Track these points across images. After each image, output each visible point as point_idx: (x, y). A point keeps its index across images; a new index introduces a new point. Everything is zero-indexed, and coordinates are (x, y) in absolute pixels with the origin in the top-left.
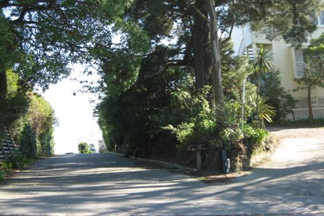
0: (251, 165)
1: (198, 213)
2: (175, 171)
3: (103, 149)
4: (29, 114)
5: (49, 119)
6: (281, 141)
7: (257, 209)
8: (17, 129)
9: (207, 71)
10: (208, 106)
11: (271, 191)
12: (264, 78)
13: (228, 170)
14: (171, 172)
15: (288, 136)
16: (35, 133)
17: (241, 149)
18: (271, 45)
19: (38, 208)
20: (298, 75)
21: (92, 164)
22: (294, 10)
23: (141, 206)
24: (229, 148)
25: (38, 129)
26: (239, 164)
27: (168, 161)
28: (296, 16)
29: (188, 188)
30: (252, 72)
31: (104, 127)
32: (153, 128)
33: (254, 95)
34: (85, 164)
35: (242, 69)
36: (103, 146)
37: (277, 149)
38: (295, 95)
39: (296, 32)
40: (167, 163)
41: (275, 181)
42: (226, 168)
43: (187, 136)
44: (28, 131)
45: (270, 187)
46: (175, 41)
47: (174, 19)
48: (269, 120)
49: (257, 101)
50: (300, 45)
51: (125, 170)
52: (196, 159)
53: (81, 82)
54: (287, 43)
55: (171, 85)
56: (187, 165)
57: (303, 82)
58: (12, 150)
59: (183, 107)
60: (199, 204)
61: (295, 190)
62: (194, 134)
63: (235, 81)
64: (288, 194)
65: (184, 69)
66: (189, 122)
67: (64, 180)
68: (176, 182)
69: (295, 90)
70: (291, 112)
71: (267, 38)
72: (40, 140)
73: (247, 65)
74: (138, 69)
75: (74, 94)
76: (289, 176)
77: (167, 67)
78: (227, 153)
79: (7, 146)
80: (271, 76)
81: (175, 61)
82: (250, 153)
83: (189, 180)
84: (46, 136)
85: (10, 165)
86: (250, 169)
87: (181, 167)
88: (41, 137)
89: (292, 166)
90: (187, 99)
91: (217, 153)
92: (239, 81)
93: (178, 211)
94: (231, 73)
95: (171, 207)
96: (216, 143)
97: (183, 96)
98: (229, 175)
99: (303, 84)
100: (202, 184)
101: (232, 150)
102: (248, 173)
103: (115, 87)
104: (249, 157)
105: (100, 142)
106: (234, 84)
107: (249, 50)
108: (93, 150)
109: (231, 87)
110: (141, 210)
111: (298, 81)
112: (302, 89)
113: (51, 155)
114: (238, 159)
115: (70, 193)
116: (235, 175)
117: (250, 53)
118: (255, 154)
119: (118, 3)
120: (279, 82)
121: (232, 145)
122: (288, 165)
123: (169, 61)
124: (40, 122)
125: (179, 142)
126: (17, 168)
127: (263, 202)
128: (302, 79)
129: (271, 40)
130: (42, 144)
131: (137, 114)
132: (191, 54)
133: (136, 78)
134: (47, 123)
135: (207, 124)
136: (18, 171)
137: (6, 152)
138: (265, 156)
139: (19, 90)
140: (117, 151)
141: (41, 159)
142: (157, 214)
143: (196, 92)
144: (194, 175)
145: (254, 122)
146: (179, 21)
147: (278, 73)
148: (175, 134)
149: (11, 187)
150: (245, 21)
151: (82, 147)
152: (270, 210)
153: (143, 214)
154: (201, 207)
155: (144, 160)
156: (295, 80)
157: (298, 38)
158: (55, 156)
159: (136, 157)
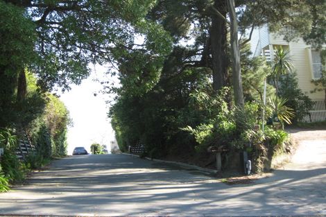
0: (272, 167)
1: (226, 214)
2: (194, 172)
3: (116, 150)
4: (45, 114)
5: (63, 119)
6: (300, 143)
7: (284, 211)
8: (34, 129)
9: (224, 71)
10: (226, 107)
11: (295, 193)
12: (280, 80)
13: (249, 172)
14: (191, 173)
15: (307, 138)
16: (50, 133)
17: (262, 151)
18: (287, 46)
19: (65, 208)
20: (315, 77)
21: (110, 165)
22: (314, 11)
23: (168, 207)
24: (250, 150)
25: (53, 130)
26: (260, 166)
27: (187, 162)
28: (316, 17)
29: (211, 190)
30: (269, 74)
31: (118, 128)
32: (170, 129)
33: (273, 97)
34: (103, 165)
35: (260, 70)
36: (115, 147)
37: (297, 151)
38: (312, 97)
39: (316, 33)
40: (185, 165)
41: (298, 183)
42: (247, 169)
43: (206, 138)
44: (44, 132)
45: (293, 188)
46: (192, 42)
47: (191, 20)
48: (288, 121)
49: (276, 103)
50: (320, 47)
51: (144, 171)
52: (216, 160)
53: (102, 83)
54: (307, 44)
55: (187, 86)
56: (207, 166)
57: (320, 84)
58: (30, 150)
59: (201, 108)
60: (225, 205)
61: (319, 192)
62: (213, 136)
63: (253, 82)
64: (313, 196)
65: (202, 70)
66: (207, 124)
67: (85, 180)
68: (197, 183)
69: (312, 92)
70: (308, 113)
71: (284, 39)
72: (54, 141)
73: (265, 66)
74: (160, 70)
75: (95, 95)
76: (311, 178)
77: (184, 69)
78: (248, 155)
79: (24, 146)
80: (288, 78)
81: (193, 62)
82: (270, 154)
83: (211, 181)
84: (60, 136)
85: (29, 165)
86: (271, 171)
87: (200, 168)
88: (56, 137)
89: (314, 168)
90: (205, 101)
91: (238, 154)
92: (257, 82)
93: (205, 213)
94: (249, 74)
95: (197, 208)
96: (237, 145)
97: (201, 97)
98: (250, 177)
99: (320, 86)
100: (225, 185)
101: (253, 151)
102: (270, 174)
103: (137, 88)
104: (270, 159)
105: (113, 143)
106: (252, 85)
107: (266, 51)
108: (105, 151)
109: (248, 88)
110: (168, 210)
111: (316, 83)
112: (319, 90)
113: (65, 156)
114: (259, 160)
115: (95, 194)
116: (256, 176)
117: (266, 54)
118: (276, 156)
119: (143, 4)
120: (296, 84)
121: (253, 147)
122: (309, 167)
123: (186, 62)
124: (55, 123)
125: (198, 143)
126: (35, 169)
127: (288, 204)
128: (319, 81)
129: (288, 41)
130: (57, 144)
131: (153, 116)
132: (208, 55)
133: (158, 79)
134: (61, 123)
135: (226, 125)
136: (37, 171)
137: (24, 152)
138: (285, 158)
139: (38, 90)
140: (131, 152)
141: (56, 159)
142: (185, 215)
143: (214, 93)
144: (215, 176)
145: (274, 123)
146: (197, 22)
147: (295, 74)
148: (194, 136)
149: (34, 187)
150: (263, 22)
151: (95, 148)
152: (296, 212)
153: (171, 215)
154: (227, 209)
155: (162, 161)
156: (313, 81)
157: (318, 40)
158: (68, 156)
159: (152, 158)
